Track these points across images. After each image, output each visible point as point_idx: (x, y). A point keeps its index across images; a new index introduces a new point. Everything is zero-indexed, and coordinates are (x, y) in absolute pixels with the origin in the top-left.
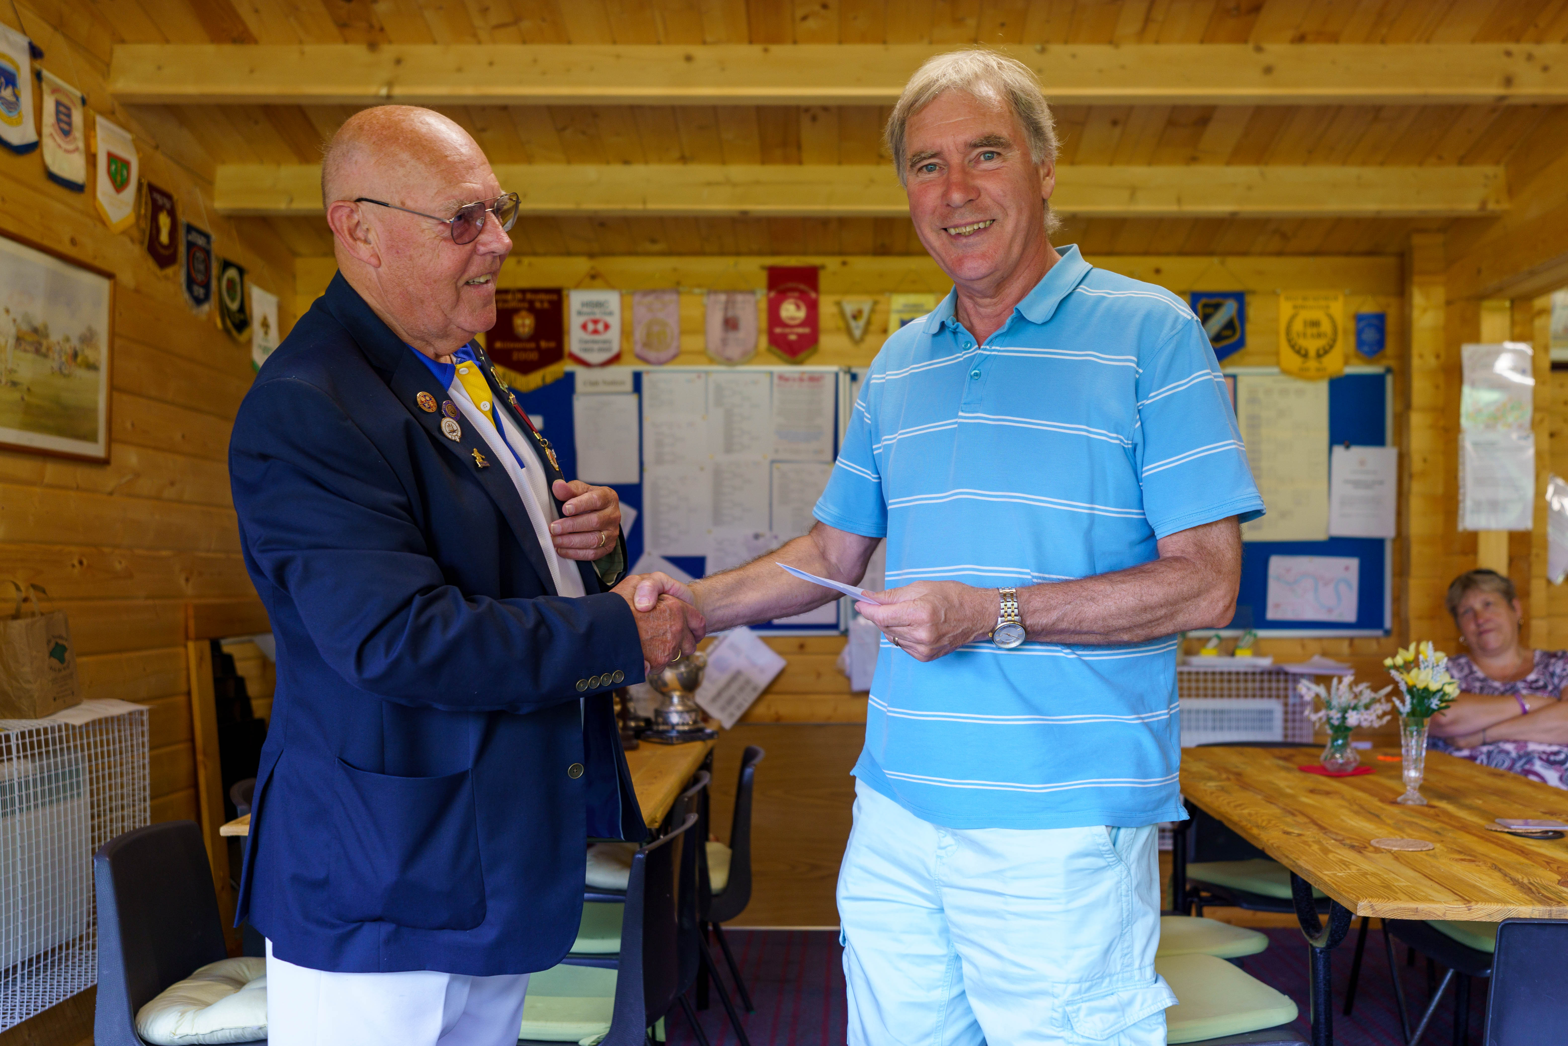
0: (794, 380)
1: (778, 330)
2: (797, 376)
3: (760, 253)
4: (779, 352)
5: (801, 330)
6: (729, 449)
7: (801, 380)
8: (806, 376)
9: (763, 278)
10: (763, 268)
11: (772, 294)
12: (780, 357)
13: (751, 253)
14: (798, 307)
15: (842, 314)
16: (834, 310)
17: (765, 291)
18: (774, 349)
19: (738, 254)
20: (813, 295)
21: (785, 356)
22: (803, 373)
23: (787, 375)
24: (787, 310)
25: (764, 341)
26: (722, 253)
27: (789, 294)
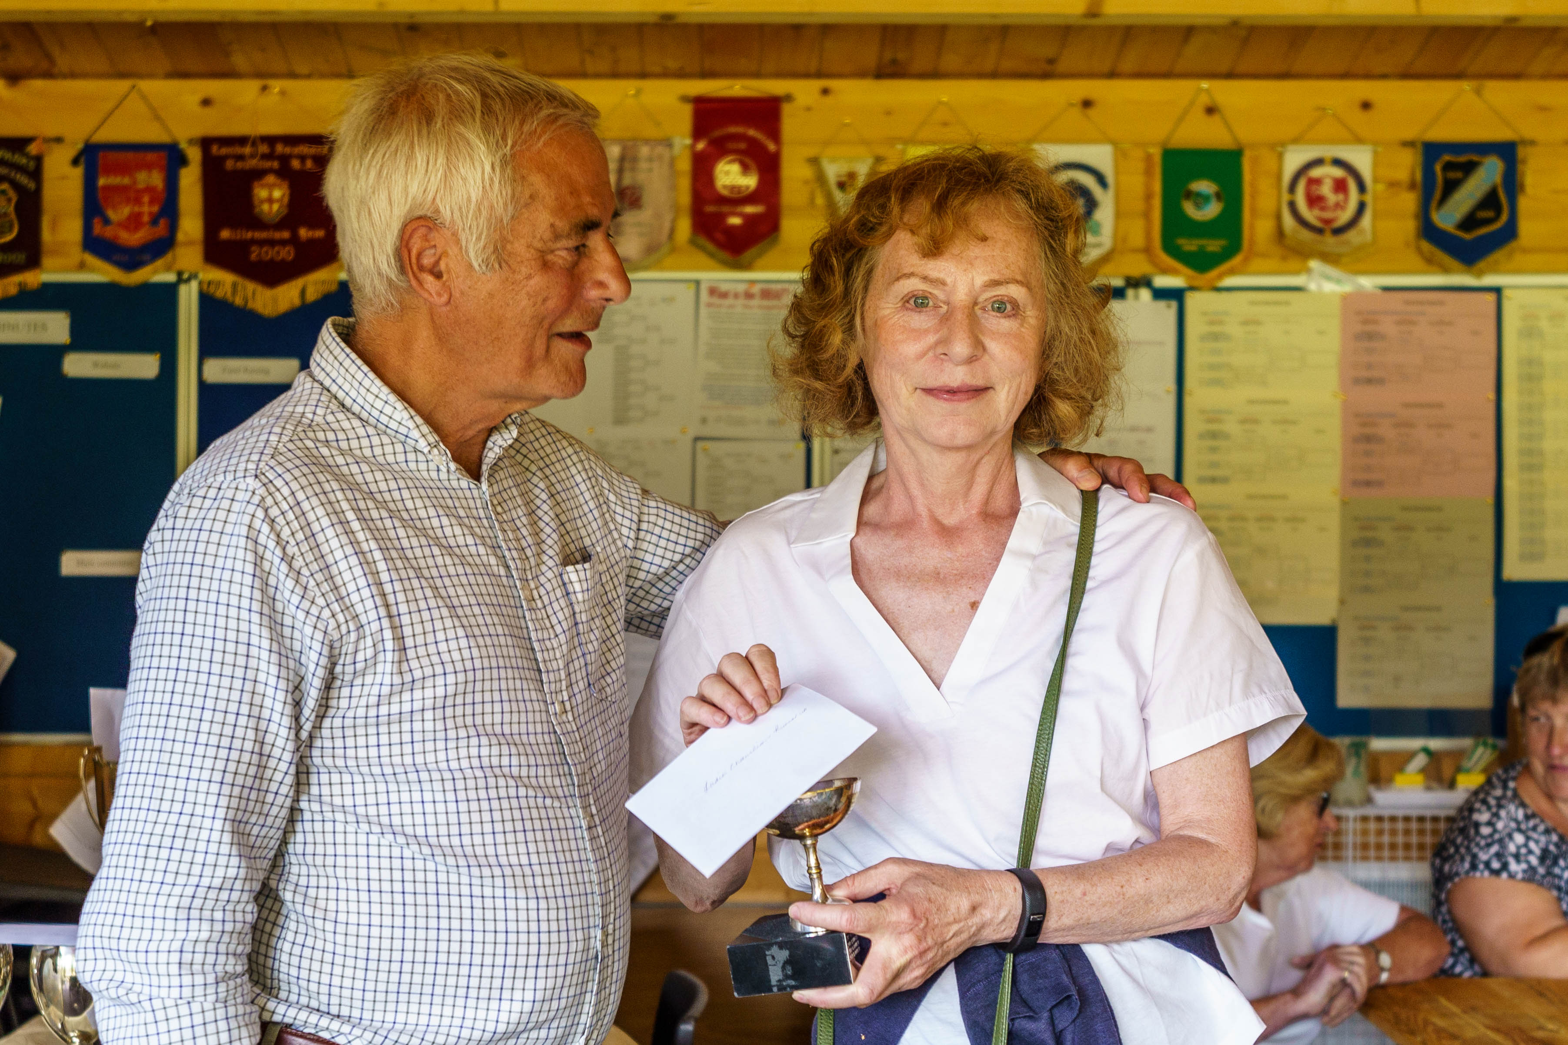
0: (736, 296)
1: (710, 209)
2: (741, 288)
3: (681, 74)
4: (710, 246)
5: (750, 209)
6: (620, 419)
7: (749, 296)
8: (756, 289)
9: (685, 115)
10: (685, 99)
11: (701, 146)
12: (711, 255)
13: (665, 74)
14: (746, 169)
15: (821, 178)
16: (807, 172)
17: (688, 141)
18: (703, 241)
19: (643, 75)
20: (772, 147)
21: (723, 255)
22: (753, 282)
23: (724, 287)
24: (727, 173)
25: (684, 227)
26: (615, 75)
27: (732, 145)
